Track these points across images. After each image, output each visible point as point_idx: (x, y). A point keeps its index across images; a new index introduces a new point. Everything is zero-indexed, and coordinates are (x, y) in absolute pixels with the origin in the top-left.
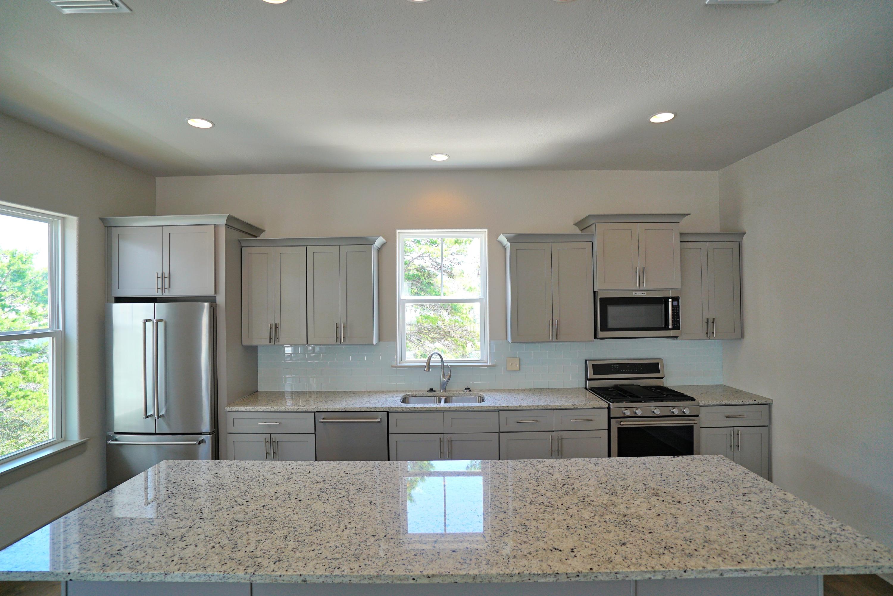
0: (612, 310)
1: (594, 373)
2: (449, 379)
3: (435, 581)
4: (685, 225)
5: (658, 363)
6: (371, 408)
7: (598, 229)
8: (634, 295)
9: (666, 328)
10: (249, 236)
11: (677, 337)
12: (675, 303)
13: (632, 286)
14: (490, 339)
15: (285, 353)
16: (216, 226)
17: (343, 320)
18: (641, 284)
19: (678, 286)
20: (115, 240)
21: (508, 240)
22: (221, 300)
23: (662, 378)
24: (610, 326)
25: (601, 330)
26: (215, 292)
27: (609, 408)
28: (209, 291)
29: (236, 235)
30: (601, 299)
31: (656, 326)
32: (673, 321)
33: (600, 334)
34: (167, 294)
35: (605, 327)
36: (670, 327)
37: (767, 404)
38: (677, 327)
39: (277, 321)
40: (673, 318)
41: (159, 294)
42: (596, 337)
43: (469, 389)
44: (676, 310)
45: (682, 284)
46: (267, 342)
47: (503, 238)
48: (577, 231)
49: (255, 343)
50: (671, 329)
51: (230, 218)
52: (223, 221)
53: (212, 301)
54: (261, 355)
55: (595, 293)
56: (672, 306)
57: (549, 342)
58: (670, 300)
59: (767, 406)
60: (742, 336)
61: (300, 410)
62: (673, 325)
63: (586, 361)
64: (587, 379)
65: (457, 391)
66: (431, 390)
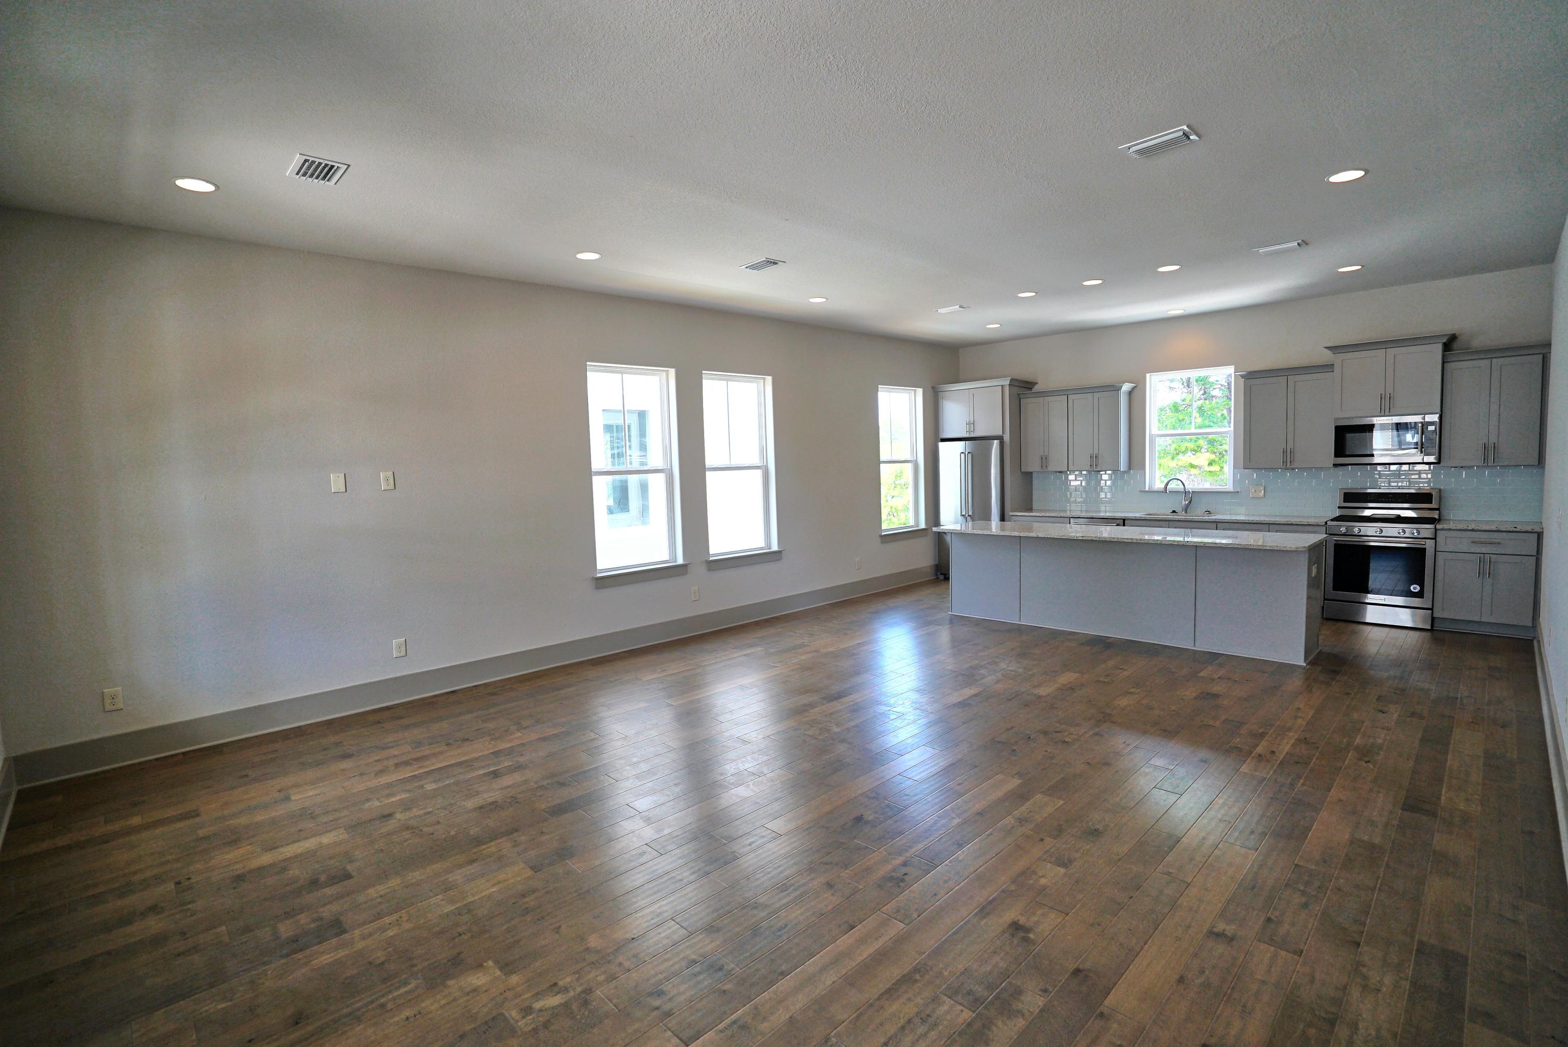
1: (1345, 501)
2: (1190, 502)
5: (1432, 494)
8: (1376, 421)
10: (1025, 389)
13: (1376, 413)
14: (1235, 468)
15: (1070, 485)
16: (1002, 386)
17: (1096, 451)
18: (1387, 410)
20: (940, 400)
21: (1242, 377)
22: (1007, 438)
23: (1437, 509)
24: (1347, 453)
25: (1335, 457)
26: (1003, 433)
27: (1326, 526)
28: (1000, 433)
29: (1016, 390)
30: (1337, 426)
33: (1335, 460)
34: (972, 435)
35: (1340, 454)
37: (1538, 532)
39: (1046, 453)
41: (967, 435)
42: (1333, 464)
43: (1211, 511)
46: (1038, 469)
49: (1030, 470)
51: (1011, 380)
52: (1007, 382)
53: (1000, 438)
54: (1035, 482)
55: (1335, 422)
57: (1282, 468)
59: (1538, 534)
60: (1541, 462)
63: (1338, 491)
64: (1337, 506)
65: (1198, 513)
66: (1174, 512)
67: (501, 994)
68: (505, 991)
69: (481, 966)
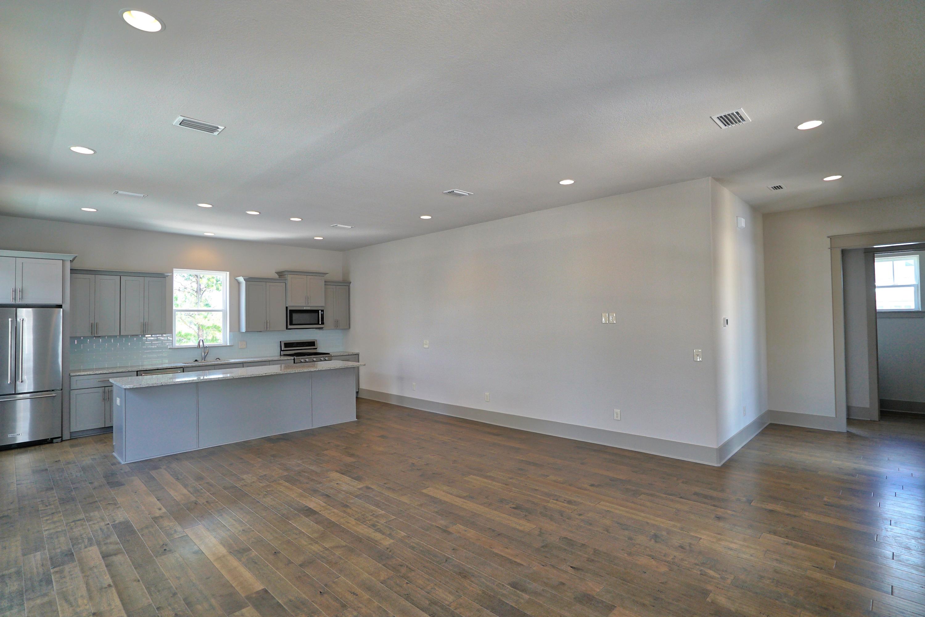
0: (295, 316)
1: (285, 347)
2: (207, 354)
3: (267, 374)
4: (327, 277)
5: (315, 342)
6: (174, 366)
7: (289, 277)
8: (305, 308)
9: (318, 324)
11: (323, 328)
12: (322, 313)
13: (304, 305)
14: (230, 331)
17: (146, 321)
18: (308, 304)
19: (323, 305)
21: (245, 280)
22: (66, 307)
23: (316, 349)
24: (293, 323)
25: (290, 325)
26: (63, 302)
27: (294, 359)
28: (59, 302)
30: (290, 310)
31: (314, 323)
32: (321, 321)
33: (289, 327)
34: (20, 302)
35: (291, 324)
36: (320, 323)
37: (357, 354)
38: (323, 323)
39: (97, 321)
40: (321, 318)
42: (287, 328)
43: (219, 358)
44: (322, 315)
45: (325, 305)
46: (88, 334)
47: (241, 279)
48: (277, 276)
50: (320, 324)
53: (61, 307)
55: (287, 308)
56: (321, 314)
57: (265, 331)
58: (320, 311)
59: (357, 355)
60: (349, 328)
61: (127, 371)
62: (321, 322)
63: (281, 342)
64: (281, 350)
65: (211, 360)
66: (196, 361)
67: (722, 589)
68: (720, 588)
69: (712, 602)
